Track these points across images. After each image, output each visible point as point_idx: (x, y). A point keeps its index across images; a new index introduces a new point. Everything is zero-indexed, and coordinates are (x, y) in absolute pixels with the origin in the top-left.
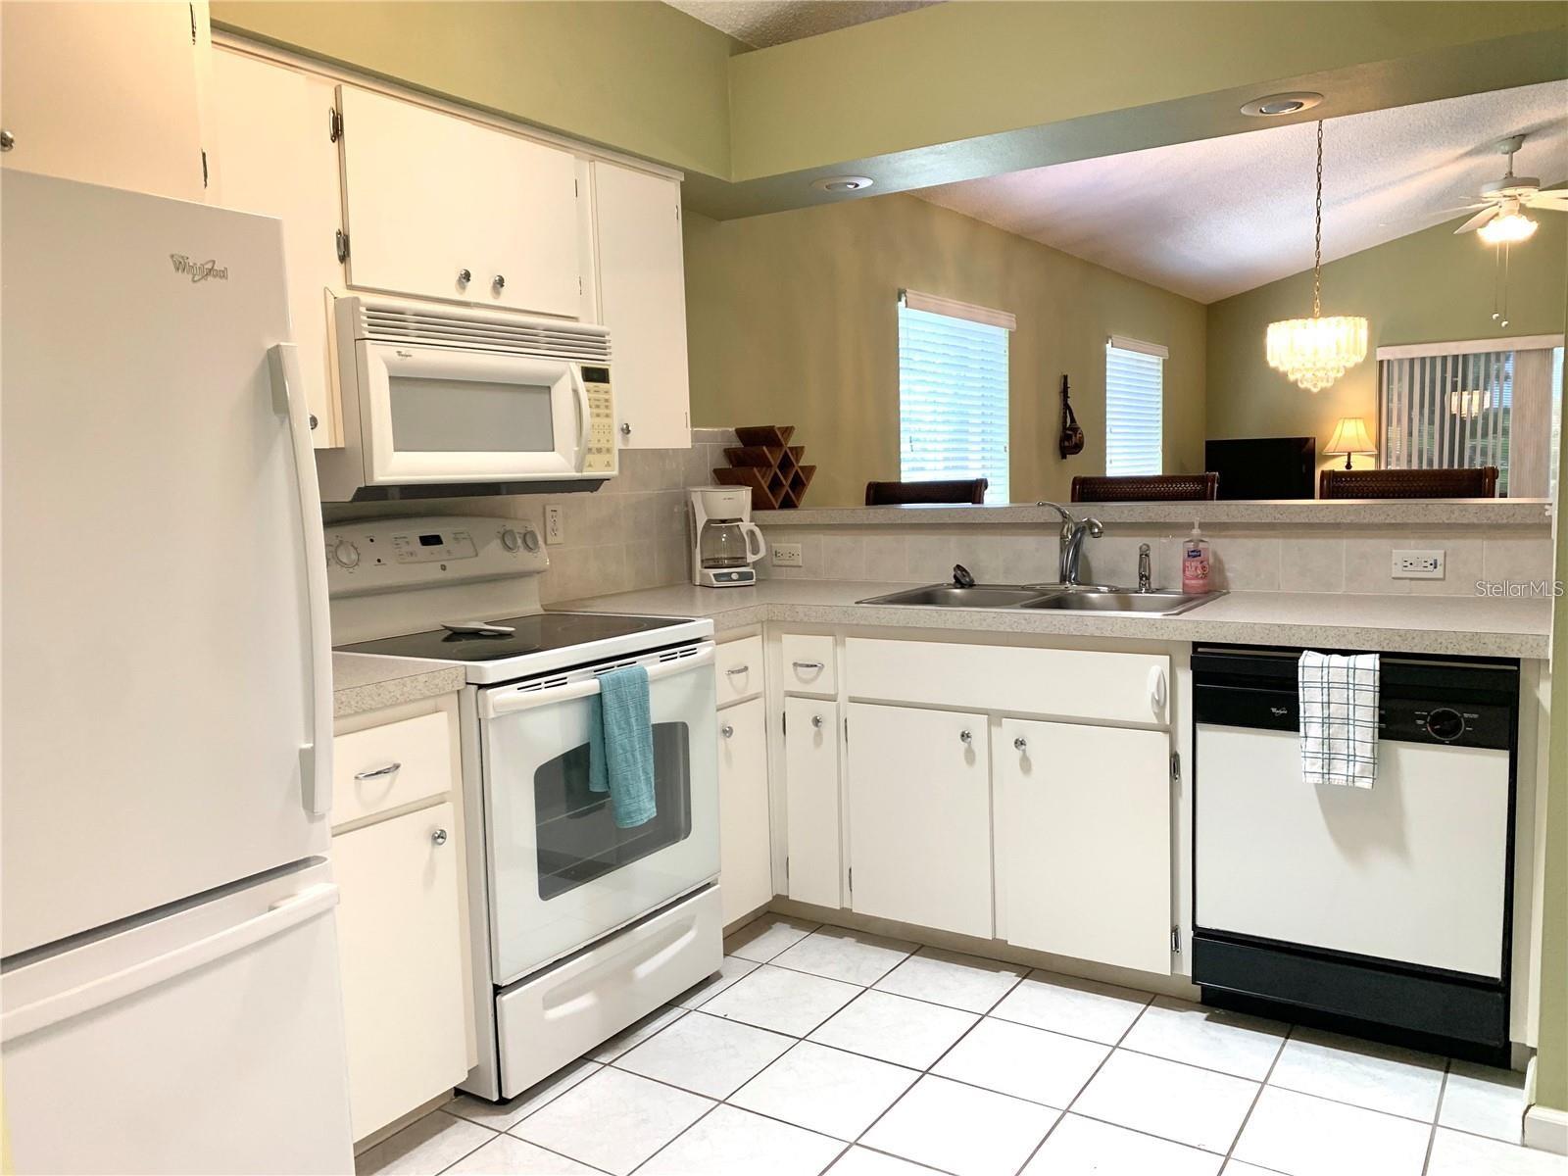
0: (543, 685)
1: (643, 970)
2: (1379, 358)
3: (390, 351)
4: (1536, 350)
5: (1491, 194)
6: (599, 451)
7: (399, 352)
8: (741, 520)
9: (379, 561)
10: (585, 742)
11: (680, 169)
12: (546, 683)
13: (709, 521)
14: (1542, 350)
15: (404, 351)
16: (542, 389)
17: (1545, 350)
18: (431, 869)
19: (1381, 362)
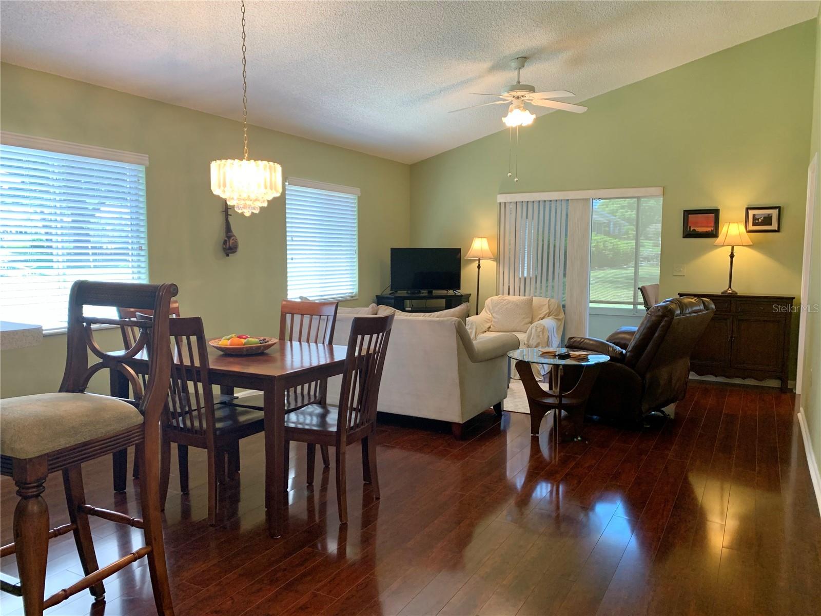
2: (499, 201)
4: (580, 199)
5: (507, 96)
14: (584, 199)
17: (586, 199)
19: (500, 203)
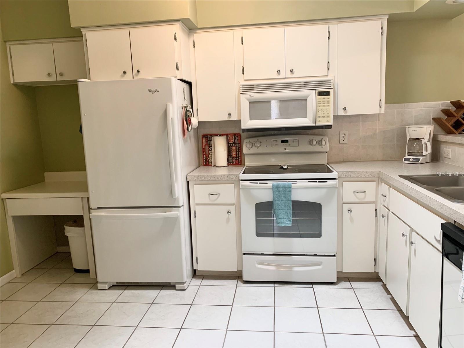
0: (259, 183)
1: (296, 269)
3: (248, 96)
6: (324, 117)
7: (250, 96)
8: (423, 139)
9: (266, 146)
10: (271, 201)
11: (387, 14)
12: (260, 182)
13: (410, 139)
15: (251, 95)
16: (304, 100)
18: (228, 220)
